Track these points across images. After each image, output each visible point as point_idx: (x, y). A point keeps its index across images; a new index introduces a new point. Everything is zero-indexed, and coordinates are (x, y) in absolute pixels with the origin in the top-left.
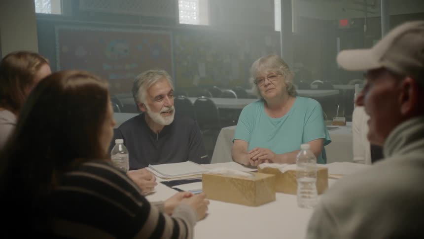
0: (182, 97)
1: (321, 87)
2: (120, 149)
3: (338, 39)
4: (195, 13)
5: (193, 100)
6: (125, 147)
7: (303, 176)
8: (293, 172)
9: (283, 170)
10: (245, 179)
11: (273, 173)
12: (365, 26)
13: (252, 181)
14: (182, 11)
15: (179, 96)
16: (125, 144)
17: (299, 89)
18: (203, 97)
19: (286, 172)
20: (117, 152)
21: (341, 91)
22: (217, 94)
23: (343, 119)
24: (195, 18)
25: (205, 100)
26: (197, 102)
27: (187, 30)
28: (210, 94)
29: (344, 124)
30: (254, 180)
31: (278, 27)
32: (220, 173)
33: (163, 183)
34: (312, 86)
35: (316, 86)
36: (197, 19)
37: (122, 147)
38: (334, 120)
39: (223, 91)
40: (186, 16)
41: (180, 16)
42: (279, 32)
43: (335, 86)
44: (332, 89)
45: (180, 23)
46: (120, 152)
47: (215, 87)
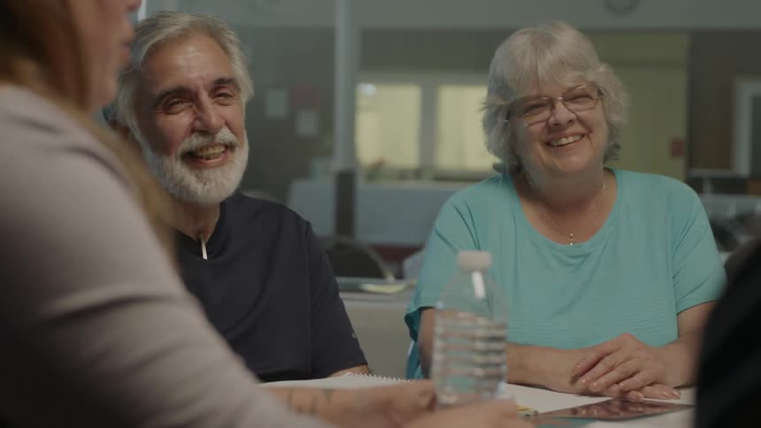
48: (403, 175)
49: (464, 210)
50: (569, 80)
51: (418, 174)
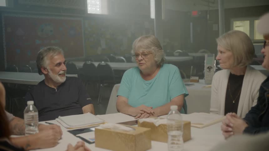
0: (89, 63)
1: (181, 55)
2: (31, 108)
3: (191, 24)
4: (98, 6)
5: (96, 64)
6: (35, 107)
7: (172, 130)
8: (164, 125)
9: (157, 124)
10: (128, 133)
11: (149, 127)
12: (208, 16)
13: (133, 135)
14: (89, 5)
15: (87, 62)
16: (35, 104)
17: (167, 56)
18: (103, 62)
19: (159, 126)
20: (29, 111)
21: (194, 57)
22: (113, 60)
23: (197, 78)
24: (98, 10)
25: (104, 64)
26: (99, 65)
27: (93, 17)
28: (109, 60)
29: (198, 81)
30: (134, 134)
31: (153, 16)
32: (109, 128)
33: (69, 131)
34: (175, 54)
35: (177, 54)
36: (99, 10)
37: (33, 107)
38: (191, 79)
39: (117, 57)
40: (92, 8)
41: (88, 8)
42: (154, 19)
43: (190, 54)
44: (188, 55)
45: (89, 12)
46: (31, 111)
47: (112, 55)
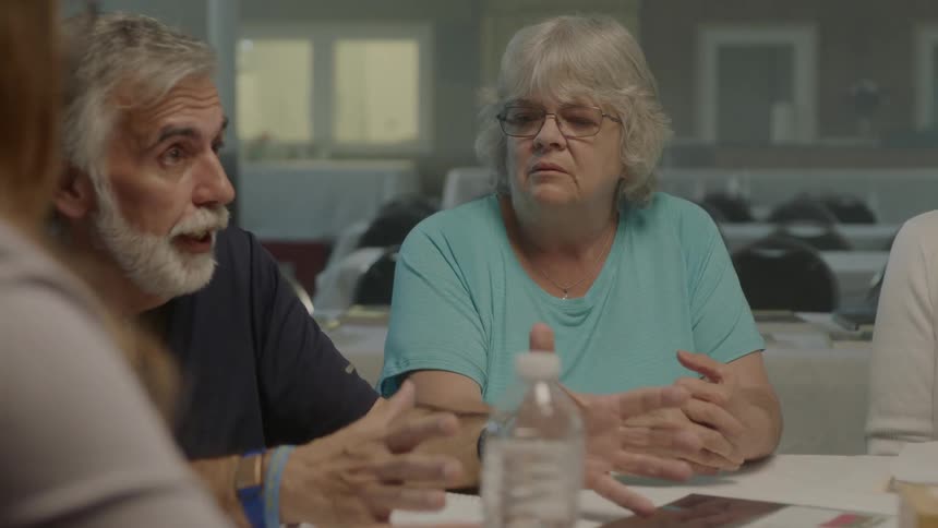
48: (292, 152)
49: (442, 244)
50: (565, 94)
51: (312, 150)
